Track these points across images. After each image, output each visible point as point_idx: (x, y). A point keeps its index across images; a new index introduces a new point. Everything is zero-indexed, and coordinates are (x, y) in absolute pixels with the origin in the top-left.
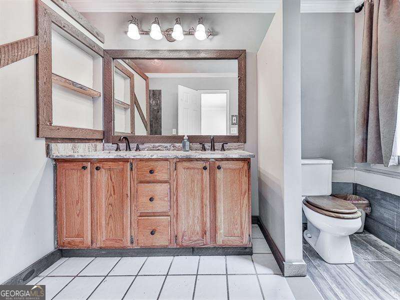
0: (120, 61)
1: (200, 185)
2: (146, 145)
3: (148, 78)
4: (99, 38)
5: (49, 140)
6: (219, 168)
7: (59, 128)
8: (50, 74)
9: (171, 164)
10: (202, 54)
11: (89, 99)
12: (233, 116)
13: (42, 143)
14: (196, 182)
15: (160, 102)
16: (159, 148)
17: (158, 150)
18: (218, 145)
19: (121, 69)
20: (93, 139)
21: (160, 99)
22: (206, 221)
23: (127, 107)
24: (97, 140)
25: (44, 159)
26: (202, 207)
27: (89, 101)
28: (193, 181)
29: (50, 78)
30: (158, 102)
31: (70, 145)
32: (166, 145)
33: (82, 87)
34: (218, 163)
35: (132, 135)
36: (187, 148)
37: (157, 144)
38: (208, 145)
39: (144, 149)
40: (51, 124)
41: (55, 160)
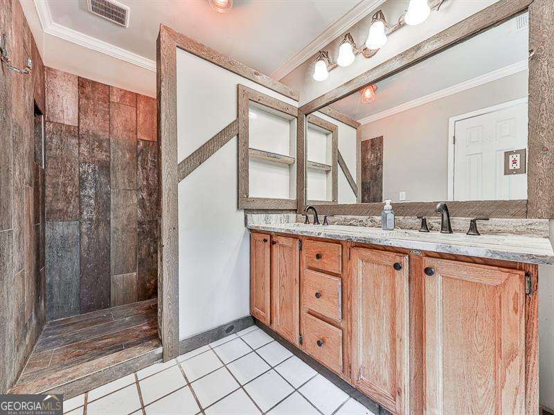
0: (316, 114)
1: (388, 296)
2: (337, 217)
3: (359, 124)
4: (293, 97)
5: (247, 211)
6: (429, 271)
7: (254, 200)
8: (248, 149)
9: (344, 249)
10: (426, 48)
11: (285, 168)
12: (511, 153)
13: (242, 214)
14: (382, 288)
15: (381, 155)
16: (352, 222)
17: (351, 225)
18: (461, 222)
19: (319, 124)
20: (287, 210)
21: (381, 150)
22: (401, 371)
23: (328, 169)
24: (290, 210)
25: (243, 229)
26: (394, 340)
27: (285, 170)
28: (377, 286)
29: (247, 154)
30: (379, 155)
31: (263, 216)
32: (361, 218)
33: (275, 156)
34: (428, 262)
35: (333, 204)
36: (390, 224)
37: (349, 217)
38: (435, 221)
39: (333, 223)
40: (247, 197)
41: (251, 230)
